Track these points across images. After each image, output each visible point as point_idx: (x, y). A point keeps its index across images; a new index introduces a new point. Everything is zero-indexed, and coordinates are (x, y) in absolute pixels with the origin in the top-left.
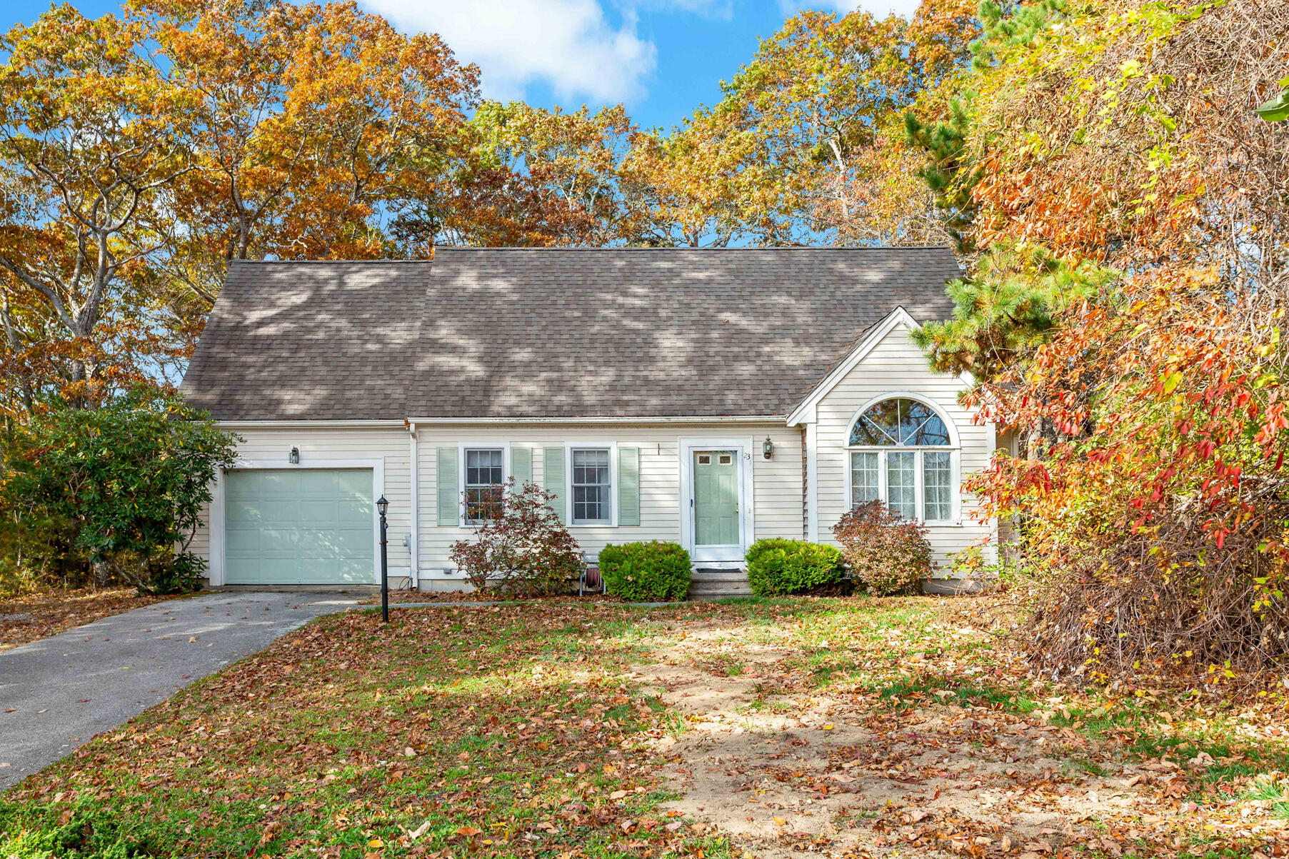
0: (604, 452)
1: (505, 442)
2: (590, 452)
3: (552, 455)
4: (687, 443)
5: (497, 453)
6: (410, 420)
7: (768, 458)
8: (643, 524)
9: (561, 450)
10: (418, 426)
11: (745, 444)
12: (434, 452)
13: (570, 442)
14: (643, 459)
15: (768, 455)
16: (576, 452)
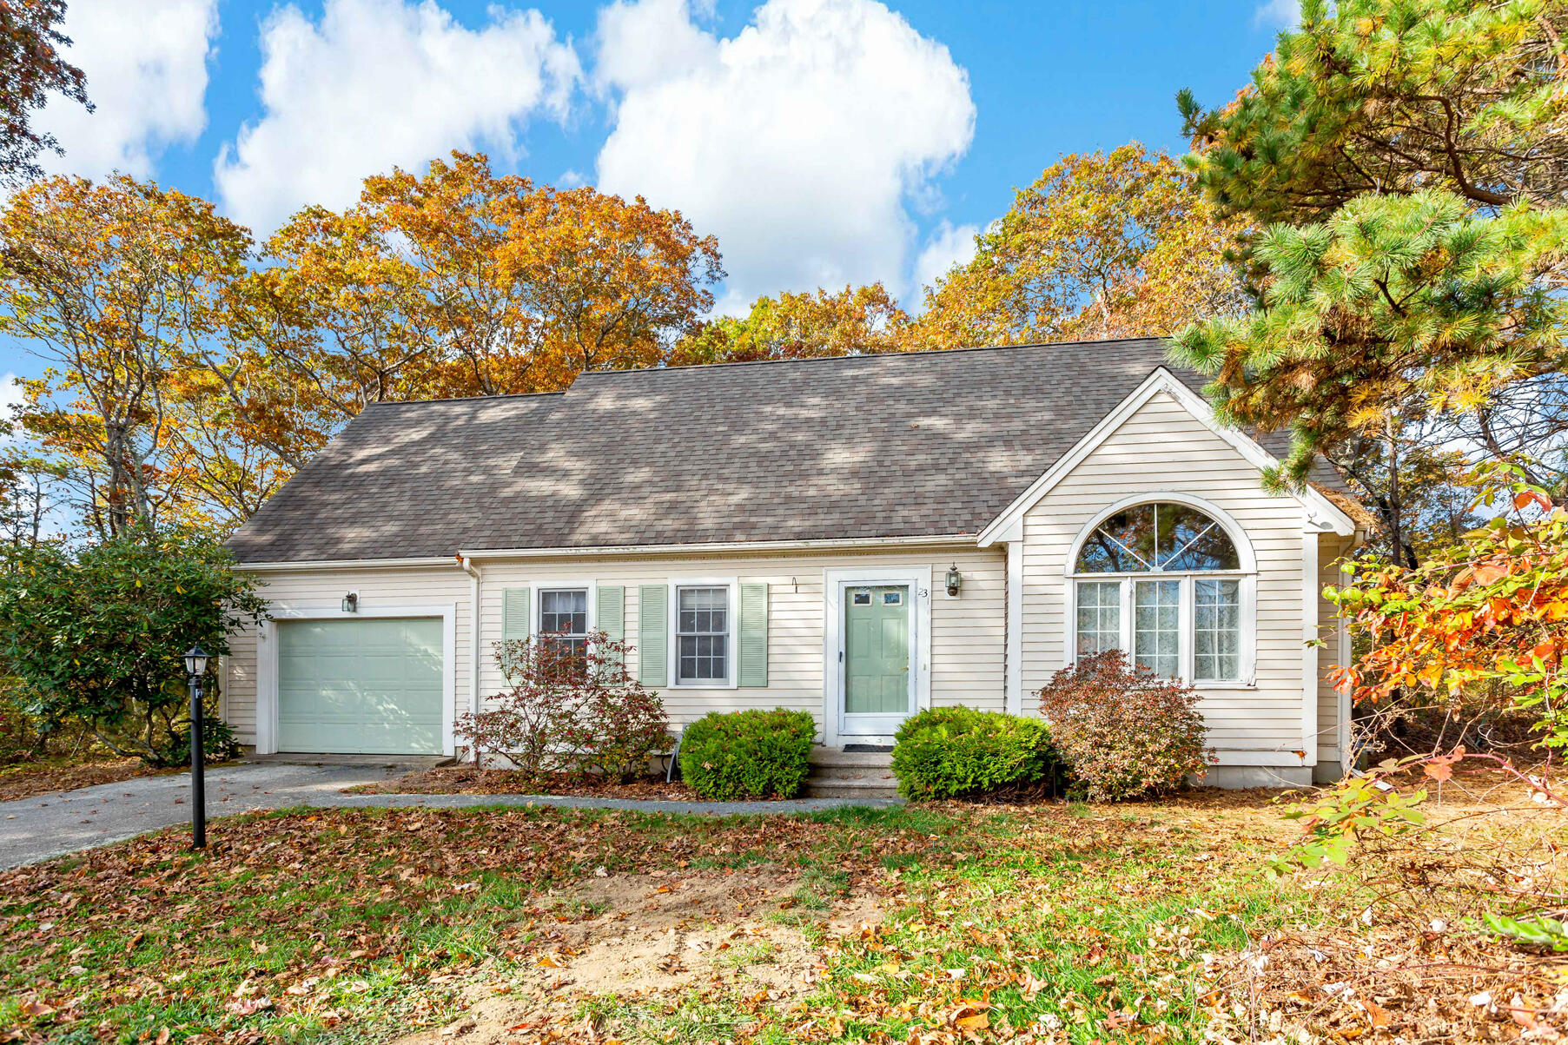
0: (721, 590)
1: (590, 580)
2: (703, 590)
3: (650, 596)
4: (838, 576)
5: (581, 595)
6: (463, 553)
7: (954, 594)
8: (771, 685)
9: (660, 589)
10: (474, 562)
11: (919, 575)
12: (500, 594)
13: (674, 578)
14: (774, 598)
15: (954, 590)
16: (684, 593)
